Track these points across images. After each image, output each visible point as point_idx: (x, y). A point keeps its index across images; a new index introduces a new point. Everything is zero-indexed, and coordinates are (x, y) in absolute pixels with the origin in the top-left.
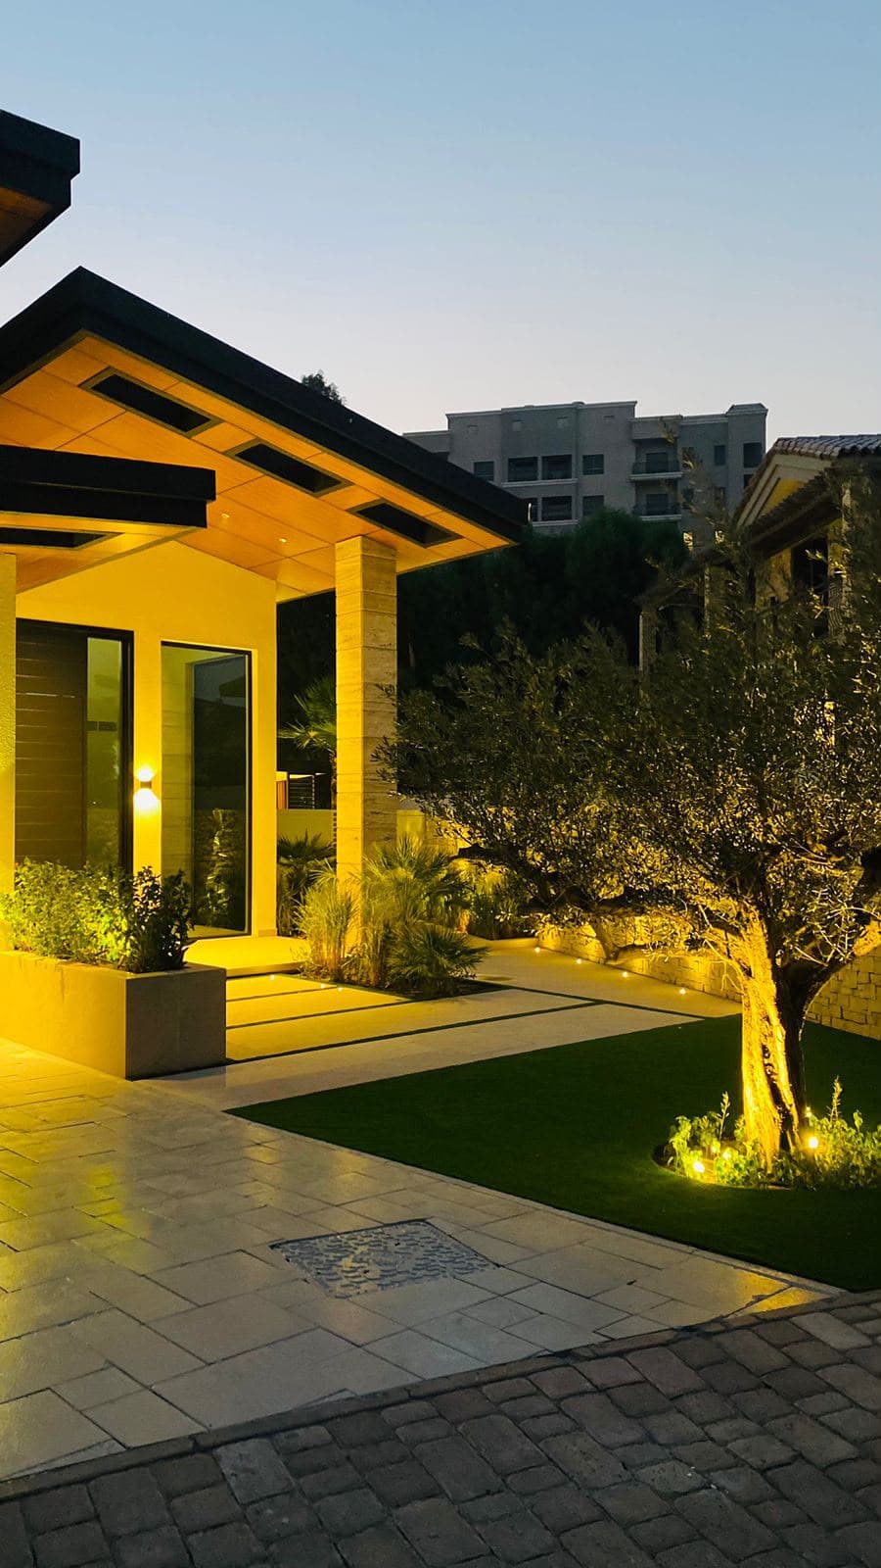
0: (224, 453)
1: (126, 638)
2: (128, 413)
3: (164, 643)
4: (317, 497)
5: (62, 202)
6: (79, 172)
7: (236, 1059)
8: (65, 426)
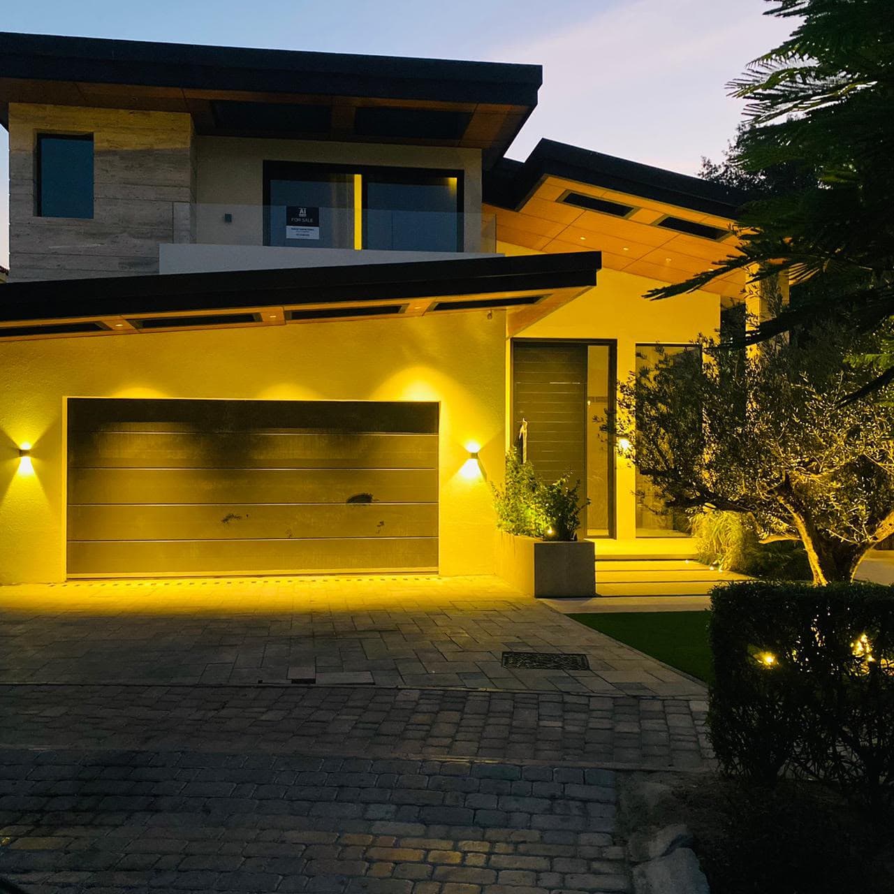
0: (651, 225)
1: (612, 344)
2: (587, 211)
3: (637, 345)
4: (719, 242)
5: (532, 103)
6: (542, 84)
7: (602, 595)
8: (557, 222)
